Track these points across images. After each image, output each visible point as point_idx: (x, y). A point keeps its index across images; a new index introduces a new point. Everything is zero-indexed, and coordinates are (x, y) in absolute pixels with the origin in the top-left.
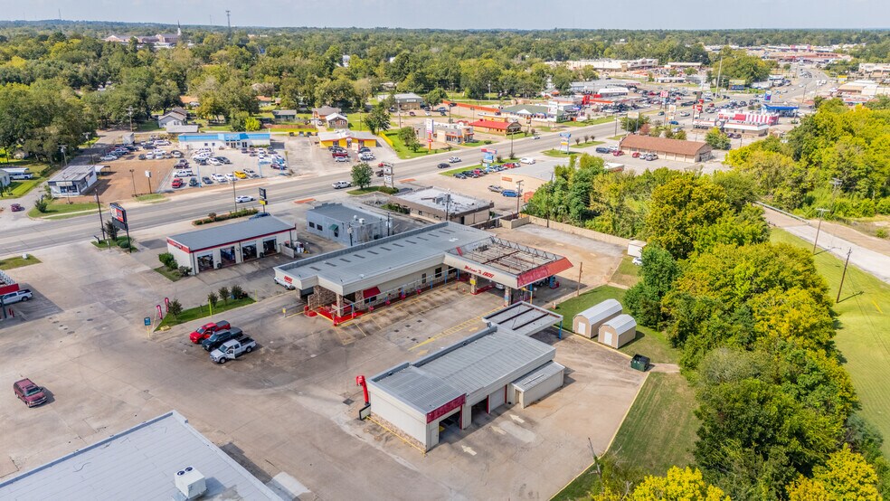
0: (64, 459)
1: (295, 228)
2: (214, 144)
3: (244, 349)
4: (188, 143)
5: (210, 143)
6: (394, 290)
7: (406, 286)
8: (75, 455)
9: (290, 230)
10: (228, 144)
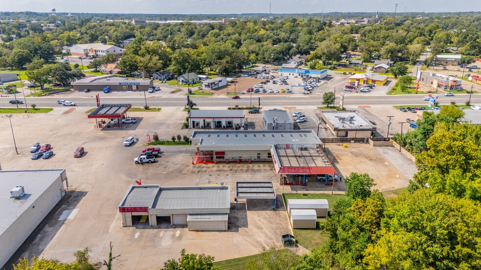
0: (21, 171)
1: (244, 118)
2: (293, 74)
3: (148, 161)
4: (282, 73)
5: (292, 74)
6: (236, 156)
7: (245, 156)
8: (25, 171)
9: (241, 118)
10: (300, 75)
